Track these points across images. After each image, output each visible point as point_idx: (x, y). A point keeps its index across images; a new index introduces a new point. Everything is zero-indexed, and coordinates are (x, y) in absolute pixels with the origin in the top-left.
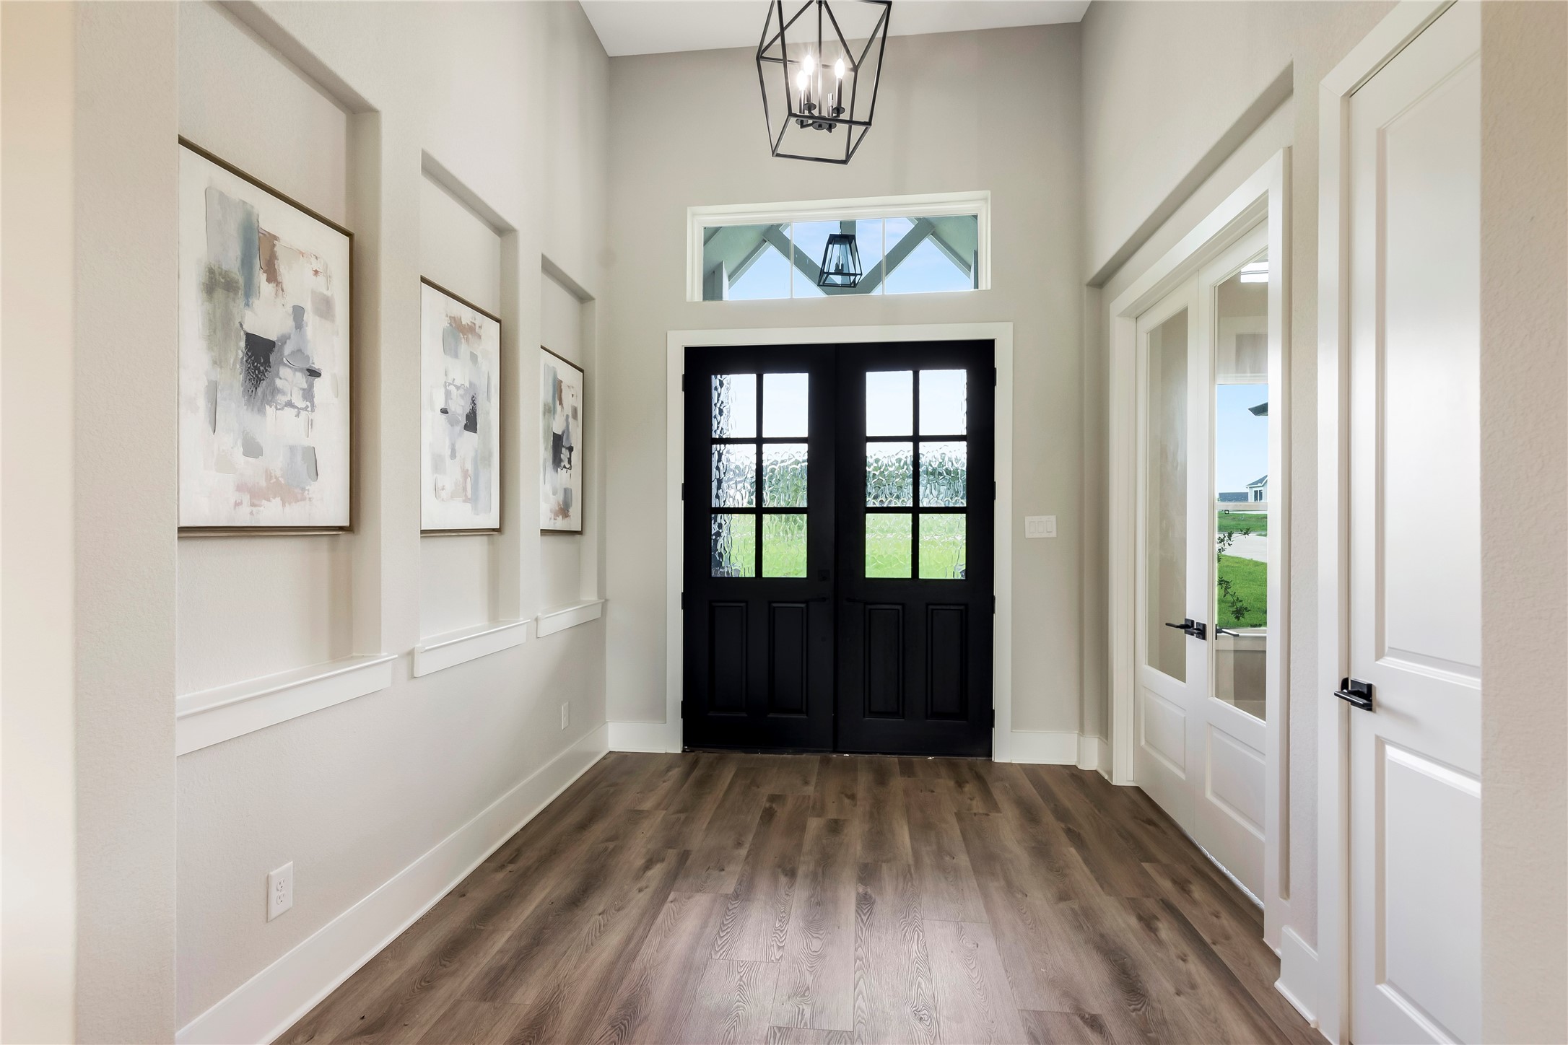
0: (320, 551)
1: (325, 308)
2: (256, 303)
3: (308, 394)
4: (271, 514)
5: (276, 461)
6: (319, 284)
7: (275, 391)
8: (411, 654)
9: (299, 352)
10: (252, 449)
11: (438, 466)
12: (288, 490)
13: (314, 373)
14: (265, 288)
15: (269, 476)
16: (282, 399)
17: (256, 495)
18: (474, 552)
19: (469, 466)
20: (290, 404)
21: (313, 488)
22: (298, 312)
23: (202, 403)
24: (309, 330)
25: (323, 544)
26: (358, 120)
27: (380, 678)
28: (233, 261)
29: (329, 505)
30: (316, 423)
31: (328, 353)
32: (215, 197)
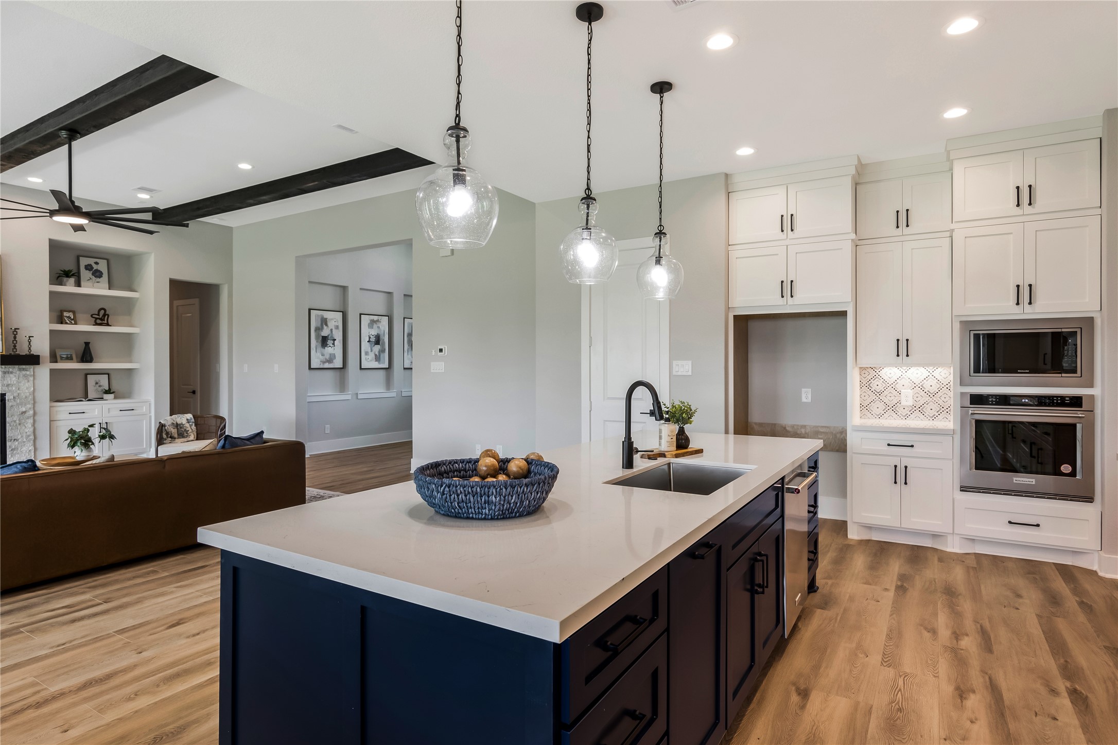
0: (338, 373)
1: (337, 327)
2: (324, 331)
4: (327, 365)
7: (327, 344)
8: (356, 394)
9: (332, 337)
10: (323, 355)
11: (367, 353)
12: (330, 361)
14: (325, 327)
15: (326, 359)
16: (328, 346)
17: (324, 362)
18: (382, 373)
19: (377, 353)
20: (330, 346)
21: (335, 361)
22: (331, 330)
23: (314, 349)
24: (334, 333)
25: (338, 370)
26: (344, 289)
27: (349, 397)
28: (319, 325)
29: (338, 363)
30: (337, 350)
31: (338, 335)
32: (317, 316)
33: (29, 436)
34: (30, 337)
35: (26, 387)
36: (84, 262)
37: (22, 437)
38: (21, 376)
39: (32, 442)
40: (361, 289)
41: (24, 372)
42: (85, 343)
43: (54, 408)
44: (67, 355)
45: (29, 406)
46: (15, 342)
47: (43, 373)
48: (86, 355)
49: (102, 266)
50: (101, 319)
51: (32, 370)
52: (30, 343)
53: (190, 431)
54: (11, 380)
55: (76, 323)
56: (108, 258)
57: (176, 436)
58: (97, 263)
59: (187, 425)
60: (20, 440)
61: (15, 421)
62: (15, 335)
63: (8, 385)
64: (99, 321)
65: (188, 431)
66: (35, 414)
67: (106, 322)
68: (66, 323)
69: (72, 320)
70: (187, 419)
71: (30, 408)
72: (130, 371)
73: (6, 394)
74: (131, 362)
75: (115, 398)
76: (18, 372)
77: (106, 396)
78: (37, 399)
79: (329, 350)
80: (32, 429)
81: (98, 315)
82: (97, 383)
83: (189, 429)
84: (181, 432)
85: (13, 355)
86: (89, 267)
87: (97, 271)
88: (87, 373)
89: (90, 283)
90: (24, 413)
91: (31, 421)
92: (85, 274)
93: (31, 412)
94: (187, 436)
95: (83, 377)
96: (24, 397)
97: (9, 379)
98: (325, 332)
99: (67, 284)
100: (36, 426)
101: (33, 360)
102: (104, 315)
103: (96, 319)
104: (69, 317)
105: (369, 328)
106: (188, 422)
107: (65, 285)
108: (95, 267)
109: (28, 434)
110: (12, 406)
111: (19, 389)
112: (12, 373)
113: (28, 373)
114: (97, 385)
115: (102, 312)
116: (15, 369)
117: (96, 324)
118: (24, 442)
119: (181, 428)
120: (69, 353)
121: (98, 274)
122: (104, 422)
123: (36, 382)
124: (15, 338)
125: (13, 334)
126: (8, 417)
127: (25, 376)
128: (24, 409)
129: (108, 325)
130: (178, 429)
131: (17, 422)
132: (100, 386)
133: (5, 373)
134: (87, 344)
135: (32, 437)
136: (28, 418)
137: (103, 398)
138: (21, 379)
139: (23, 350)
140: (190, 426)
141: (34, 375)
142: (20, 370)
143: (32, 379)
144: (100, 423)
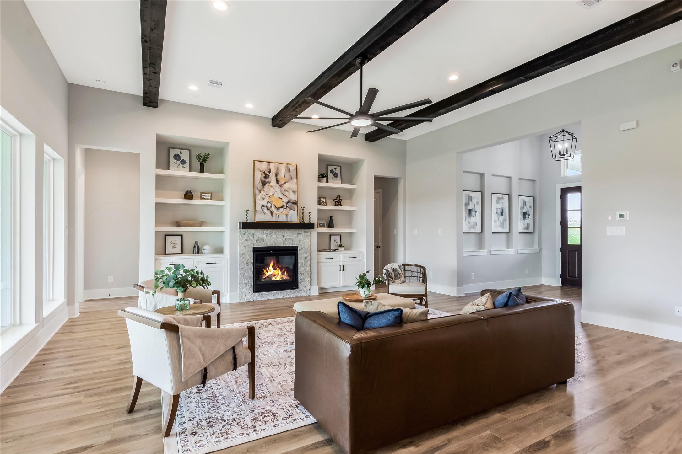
0: (477, 235)
1: (478, 203)
2: (470, 205)
3: (476, 215)
4: (472, 230)
5: (472, 224)
6: (477, 200)
8: (490, 251)
9: (475, 210)
10: (470, 222)
11: (495, 222)
12: (473, 227)
13: (476, 212)
14: (470, 203)
15: (471, 226)
16: (472, 216)
17: (470, 228)
18: (504, 236)
19: (502, 221)
21: (476, 227)
22: (474, 205)
23: (464, 219)
24: (476, 207)
25: (478, 234)
26: (482, 175)
27: (485, 253)
28: (467, 202)
29: (478, 229)
30: (477, 218)
31: (478, 209)
32: (466, 195)
33: (308, 271)
34: (310, 212)
35: (307, 241)
36: (330, 168)
37: (305, 272)
38: (305, 236)
39: (309, 275)
40: (493, 175)
41: (306, 234)
42: (330, 216)
43: (319, 255)
44: (322, 223)
45: (309, 254)
46: (303, 216)
47: (314, 234)
48: (331, 225)
49: (338, 171)
50: (338, 202)
51: (310, 232)
52: (310, 216)
53: (401, 274)
54: (301, 238)
55: (326, 205)
56: (340, 165)
57: (393, 277)
58: (335, 169)
59: (399, 270)
60: (304, 274)
61: (302, 263)
62: (303, 211)
63: (299, 241)
64: (337, 203)
65: (400, 274)
66: (311, 258)
67: (340, 204)
68: (322, 205)
69: (325, 203)
70: (399, 266)
71: (309, 255)
72: (351, 233)
73: (298, 246)
74: (351, 228)
75: (345, 250)
76: (304, 234)
77: (340, 249)
78: (312, 250)
79: (473, 219)
80: (310, 268)
81: (337, 200)
82: (335, 241)
83: (400, 272)
84: (396, 274)
85: (302, 223)
86: (332, 171)
87: (336, 173)
88: (331, 235)
89: (332, 181)
90: (306, 258)
91: (309, 263)
92: (330, 175)
93: (309, 258)
94: (400, 277)
95: (328, 237)
96: (306, 248)
97: (300, 237)
98: (470, 207)
99: (323, 181)
100: (311, 266)
101: (310, 226)
102: (340, 199)
103: (336, 202)
104: (323, 201)
105: (497, 203)
106: (400, 268)
107: (322, 182)
108: (335, 171)
109: (308, 270)
110: (301, 253)
111: (304, 244)
112: (301, 234)
113: (308, 234)
114: (335, 242)
115: (338, 198)
116: (302, 231)
117: (336, 205)
118: (306, 275)
119: (396, 271)
120: (323, 223)
121: (336, 175)
122: (342, 265)
123: (311, 239)
124: (303, 213)
125: (302, 211)
126: (299, 260)
127: (307, 236)
128: (306, 256)
129: (341, 205)
130: (394, 272)
131: (303, 263)
132: (336, 242)
133: (298, 234)
134: (331, 217)
135: (309, 272)
136: (308, 261)
137: (338, 250)
138: (305, 237)
139: (306, 221)
140: (401, 270)
141: (311, 236)
142: (305, 232)
143: (310, 237)
144: (340, 265)
